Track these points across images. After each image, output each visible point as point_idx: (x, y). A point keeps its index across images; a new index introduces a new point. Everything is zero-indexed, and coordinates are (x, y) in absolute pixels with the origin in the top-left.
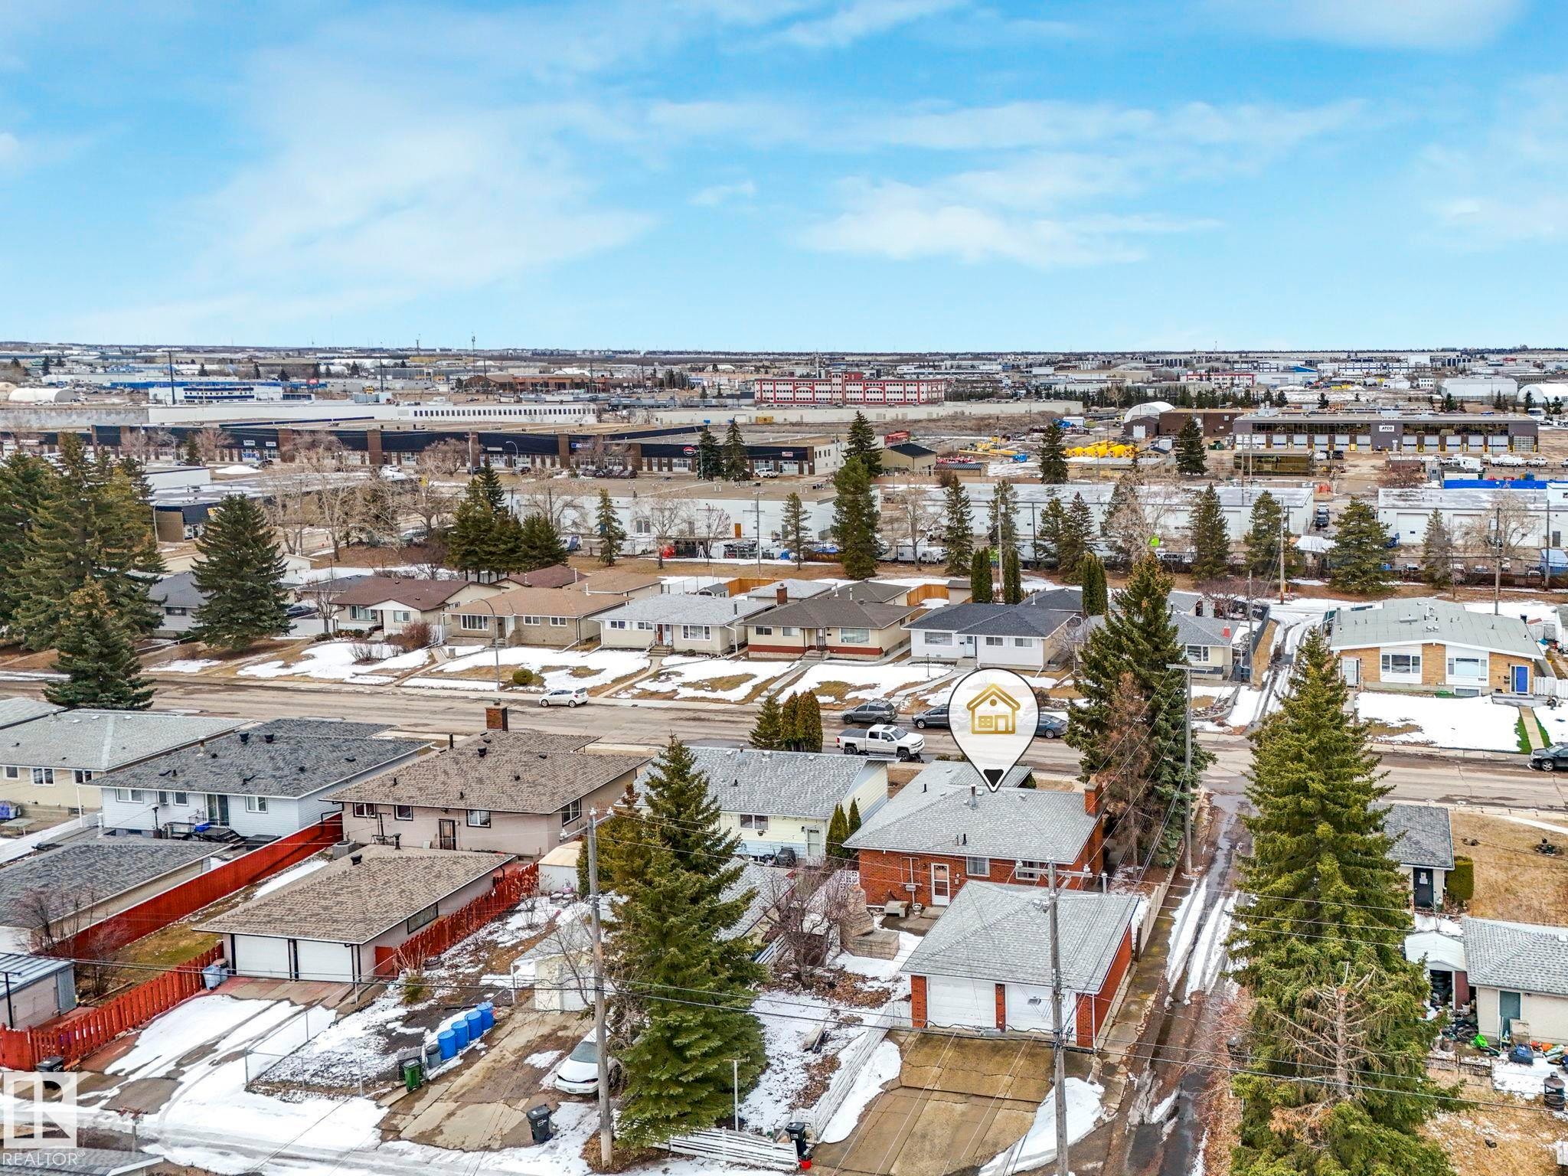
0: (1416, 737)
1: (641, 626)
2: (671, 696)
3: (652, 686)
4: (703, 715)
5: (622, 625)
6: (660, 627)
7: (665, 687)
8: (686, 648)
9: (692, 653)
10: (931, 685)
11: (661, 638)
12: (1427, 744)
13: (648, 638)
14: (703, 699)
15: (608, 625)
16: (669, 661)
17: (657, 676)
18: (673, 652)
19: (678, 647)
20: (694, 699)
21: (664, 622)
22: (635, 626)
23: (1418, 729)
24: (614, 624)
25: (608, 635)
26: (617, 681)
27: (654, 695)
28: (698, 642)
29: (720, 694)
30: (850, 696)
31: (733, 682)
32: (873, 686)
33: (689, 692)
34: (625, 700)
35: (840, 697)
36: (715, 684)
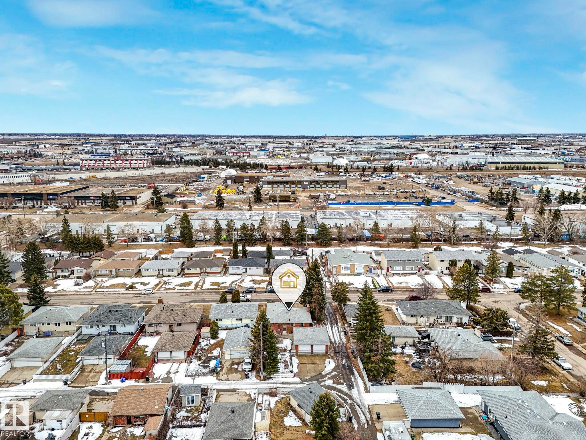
0: (353, 286)
1: (153, 270)
2: (174, 289)
3: (167, 287)
4: (188, 294)
5: (148, 270)
6: (159, 270)
7: (171, 286)
8: (167, 275)
9: (169, 276)
10: (240, 281)
11: (159, 273)
12: (356, 288)
13: (156, 273)
14: (184, 289)
15: (143, 270)
16: (165, 279)
17: (165, 283)
18: (164, 276)
19: (164, 275)
20: (181, 289)
21: (160, 269)
22: (152, 270)
23: (353, 284)
24: (145, 270)
25: (143, 273)
26: (156, 285)
27: (169, 289)
28: (171, 273)
29: (187, 288)
30: (221, 285)
31: (189, 284)
32: (225, 283)
33: (177, 288)
34: (162, 290)
35: (219, 286)
36: (184, 284)
